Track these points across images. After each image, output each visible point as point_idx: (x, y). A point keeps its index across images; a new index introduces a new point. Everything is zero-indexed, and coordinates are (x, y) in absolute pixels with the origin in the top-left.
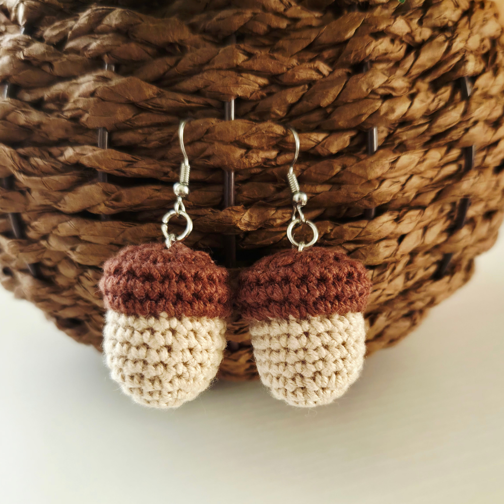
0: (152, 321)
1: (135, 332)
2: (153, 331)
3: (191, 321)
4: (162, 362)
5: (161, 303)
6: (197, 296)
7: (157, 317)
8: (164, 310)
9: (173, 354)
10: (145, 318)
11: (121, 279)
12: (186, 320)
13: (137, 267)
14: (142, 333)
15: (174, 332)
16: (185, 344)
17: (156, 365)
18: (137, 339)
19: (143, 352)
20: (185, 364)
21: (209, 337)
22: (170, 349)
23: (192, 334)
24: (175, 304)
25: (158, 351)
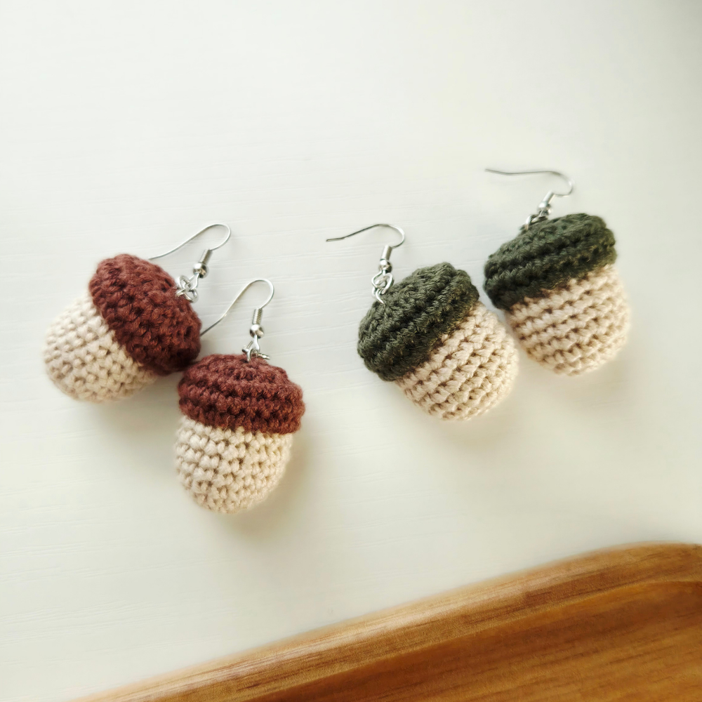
0: (228, 433)
1: (211, 441)
2: (227, 443)
3: (265, 437)
4: (232, 473)
5: (241, 419)
6: (274, 415)
7: (233, 430)
8: (242, 425)
9: (243, 467)
10: (223, 430)
11: (204, 391)
12: (260, 435)
13: (222, 382)
14: (217, 443)
15: (247, 445)
16: (257, 458)
17: (225, 476)
18: (211, 448)
19: (215, 461)
20: (253, 477)
21: (278, 452)
22: (241, 461)
23: (263, 449)
24: (253, 421)
25: (230, 463)
